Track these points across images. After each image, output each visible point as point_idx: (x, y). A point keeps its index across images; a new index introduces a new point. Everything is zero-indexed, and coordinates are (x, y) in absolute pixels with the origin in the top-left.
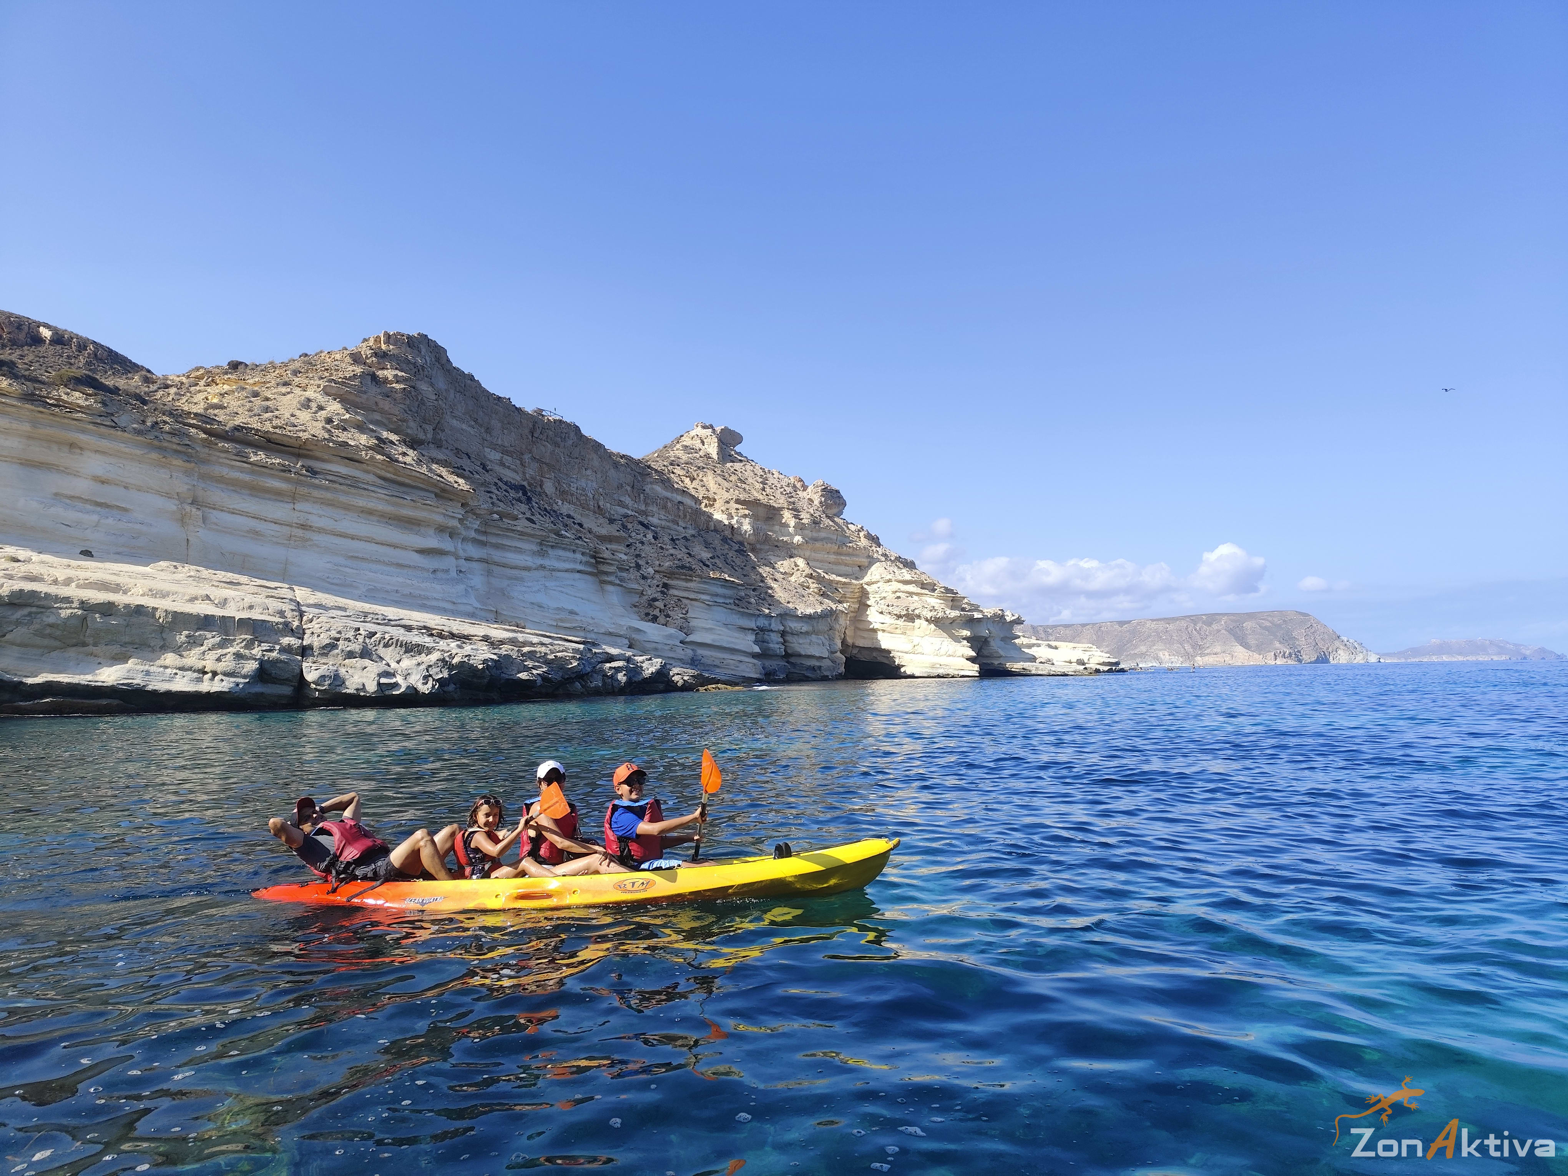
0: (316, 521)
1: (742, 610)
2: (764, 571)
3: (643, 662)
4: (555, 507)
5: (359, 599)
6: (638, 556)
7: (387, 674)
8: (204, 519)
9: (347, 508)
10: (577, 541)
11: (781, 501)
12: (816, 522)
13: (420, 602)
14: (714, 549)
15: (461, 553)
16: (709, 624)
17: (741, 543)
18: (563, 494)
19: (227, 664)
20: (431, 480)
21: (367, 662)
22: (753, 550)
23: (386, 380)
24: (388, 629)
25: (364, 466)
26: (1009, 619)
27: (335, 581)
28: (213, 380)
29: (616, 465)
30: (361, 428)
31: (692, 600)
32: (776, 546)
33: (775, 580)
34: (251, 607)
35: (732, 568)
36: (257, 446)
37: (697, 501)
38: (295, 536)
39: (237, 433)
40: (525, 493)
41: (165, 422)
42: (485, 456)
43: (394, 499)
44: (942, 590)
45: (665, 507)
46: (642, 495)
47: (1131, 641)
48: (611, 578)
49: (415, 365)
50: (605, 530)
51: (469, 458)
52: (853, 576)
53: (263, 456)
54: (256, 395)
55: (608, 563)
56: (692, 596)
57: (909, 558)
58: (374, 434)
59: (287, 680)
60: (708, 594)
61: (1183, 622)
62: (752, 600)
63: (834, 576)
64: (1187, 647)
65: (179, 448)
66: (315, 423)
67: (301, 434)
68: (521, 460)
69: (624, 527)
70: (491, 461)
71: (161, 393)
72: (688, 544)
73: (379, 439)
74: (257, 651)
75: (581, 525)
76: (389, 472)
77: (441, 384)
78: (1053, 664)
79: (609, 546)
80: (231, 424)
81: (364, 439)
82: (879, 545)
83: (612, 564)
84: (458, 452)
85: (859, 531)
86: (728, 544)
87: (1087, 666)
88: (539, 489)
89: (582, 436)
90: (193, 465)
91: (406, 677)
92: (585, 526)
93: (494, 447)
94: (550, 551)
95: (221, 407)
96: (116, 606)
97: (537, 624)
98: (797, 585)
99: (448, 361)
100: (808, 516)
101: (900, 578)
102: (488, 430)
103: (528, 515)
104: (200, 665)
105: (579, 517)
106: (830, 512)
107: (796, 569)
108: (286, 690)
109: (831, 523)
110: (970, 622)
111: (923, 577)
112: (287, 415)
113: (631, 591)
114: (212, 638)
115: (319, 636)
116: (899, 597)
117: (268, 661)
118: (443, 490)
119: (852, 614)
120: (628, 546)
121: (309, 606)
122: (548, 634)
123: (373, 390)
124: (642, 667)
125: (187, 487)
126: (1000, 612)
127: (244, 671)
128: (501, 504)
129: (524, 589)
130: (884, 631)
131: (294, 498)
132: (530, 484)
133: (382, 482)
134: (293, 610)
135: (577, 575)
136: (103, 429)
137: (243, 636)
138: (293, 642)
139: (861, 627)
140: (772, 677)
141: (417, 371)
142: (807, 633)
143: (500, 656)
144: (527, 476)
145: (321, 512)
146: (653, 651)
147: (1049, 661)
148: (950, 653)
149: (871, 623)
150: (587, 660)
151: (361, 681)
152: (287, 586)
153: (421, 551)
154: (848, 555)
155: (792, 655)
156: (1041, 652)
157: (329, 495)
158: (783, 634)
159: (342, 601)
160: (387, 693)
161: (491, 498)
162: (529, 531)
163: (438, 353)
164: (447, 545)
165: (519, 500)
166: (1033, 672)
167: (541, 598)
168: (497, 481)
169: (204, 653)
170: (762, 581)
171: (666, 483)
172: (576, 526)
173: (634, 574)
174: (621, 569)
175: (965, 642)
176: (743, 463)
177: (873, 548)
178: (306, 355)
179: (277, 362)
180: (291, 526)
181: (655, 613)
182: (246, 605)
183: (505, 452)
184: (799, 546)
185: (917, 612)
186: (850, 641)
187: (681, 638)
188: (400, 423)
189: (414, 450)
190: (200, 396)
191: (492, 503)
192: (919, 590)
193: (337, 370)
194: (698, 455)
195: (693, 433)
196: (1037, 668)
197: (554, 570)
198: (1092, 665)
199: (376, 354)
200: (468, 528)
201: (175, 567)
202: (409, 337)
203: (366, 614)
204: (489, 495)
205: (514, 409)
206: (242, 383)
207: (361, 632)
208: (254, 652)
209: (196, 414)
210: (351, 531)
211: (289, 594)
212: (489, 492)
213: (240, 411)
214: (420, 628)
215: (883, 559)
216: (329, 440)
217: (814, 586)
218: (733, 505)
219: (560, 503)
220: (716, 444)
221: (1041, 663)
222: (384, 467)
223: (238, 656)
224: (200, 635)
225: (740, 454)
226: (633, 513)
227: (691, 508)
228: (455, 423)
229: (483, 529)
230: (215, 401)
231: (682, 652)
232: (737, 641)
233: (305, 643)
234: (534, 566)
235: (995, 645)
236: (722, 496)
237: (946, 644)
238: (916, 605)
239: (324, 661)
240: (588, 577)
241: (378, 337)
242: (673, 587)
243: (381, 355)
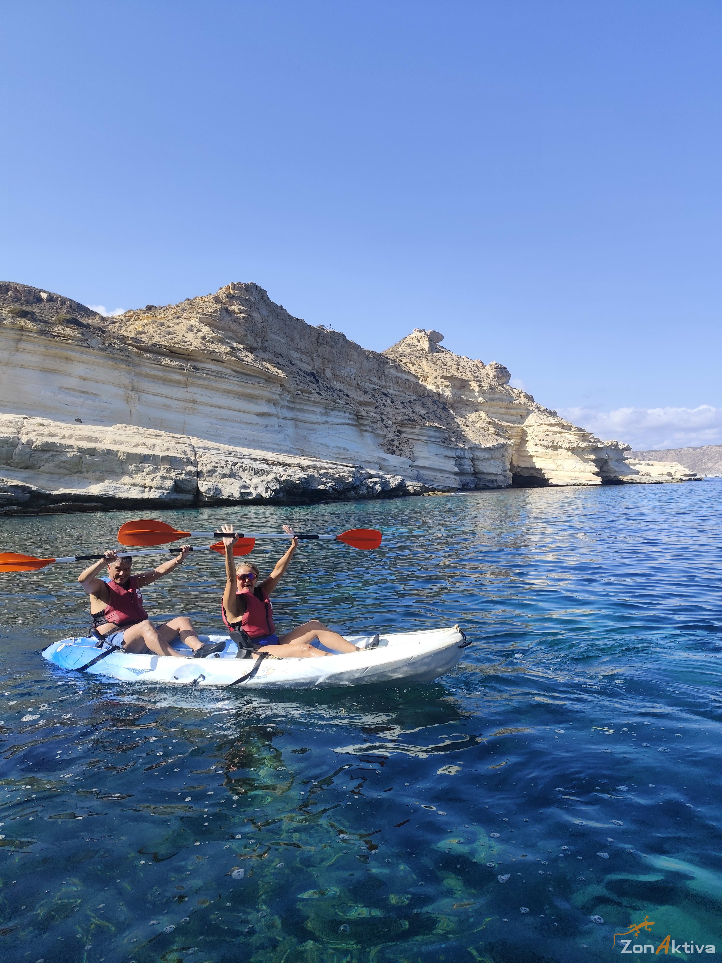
0: (200, 398)
1: (447, 445)
2: (459, 420)
3: (388, 479)
4: (333, 386)
5: (225, 443)
6: (382, 414)
7: (244, 487)
8: (139, 399)
9: (216, 390)
10: (346, 406)
11: (470, 376)
12: (492, 388)
13: (259, 445)
14: (428, 407)
15: (280, 415)
16: (426, 455)
17: (445, 404)
18: (337, 377)
19: (157, 482)
20: (263, 372)
21: (233, 480)
22: (452, 408)
23: (234, 312)
24: (244, 460)
25: (225, 364)
26: (621, 447)
27: (211, 433)
28: (138, 317)
29: (367, 358)
30: (222, 342)
31: (415, 440)
32: (467, 405)
33: (467, 426)
34: (168, 449)
35: (440, 419)
36: (165, 355)
37: (417, 378)
38: (188, 407)
39: (154, 348)
40: (315, 378)
41: (115, 343)
42: (291, 356)
43: (242, 384)
44: (576, 429)
45: (397, 383)
46: (383, 376)
48: (367, 428)
49: (250, 302)
50: (362, 398)
51: (283, 357)
52: (517, 422)
53: (169, 361)
54: (162, 325)
55: (365, 419)
56: (415, 437)
57: (554, 409)
58: (229, 345)
59: (189, 491)
60: (425, 436)
62: (453, 439)
63: (504, 422)
65: (123, 358)
66: (196, 340)
67: (189, 347)
68: (312, 357)
69: (373, 396)
70: (294, 358)
71: (111, 326)
72: (412, 405)
73: (232, 348)
74: (173, 475)
75: (348, 396)
76: (238, 367)
77: (265, 312)
78: (652, 476)
79: (365, 408)
80: (150, 343)
81: (223, 348)
82: (533, 402)
83: (367, 419)
84: (276, 354)
85: (520, 393)
86: (437, 404)
87: (674, 476)
88: (322, 375)
89: (347, 341)
90: (131, 367)
91: (256, 488)
92: (350, 396)
93: (296, 350)
94: (331, 412)
95: (144, 333)
96: (97, 450)
97: (325, 457)
98: (481, 429)
99: (268, 298)
100: (487, 385)
101: (548, 422)
102: (292, 340)
103: (318, 391)
104: (142, 483)
105: (346, 391)
106: (501, 381)
107: (480, 418)
108: (190, 497)
109: (502, 389)
110: (595, 450)
111: (563, 421)
112: (181, 336)
113: (378, 435)
114: (149, 468)
115: (206, 465)
116: (547, 435)
117: (179, 480)
118: (270, 377)
119: (516, 447)
120: (376, 408)
121: (199, 448)
122: (332, 462)
123: (227, 318)
124: (389, 482)
125: (128, 380)
126: (615, 443)
127: (166, 486)
128: (302, 384)
129: (317, 435)
130: (537, 457)
131: (187, 385)
132: (317, 372)
133: (235, 374)
134: (191, 451)
135: (347, 427)
136: (83, 349)
137: (165, 466)
138: (192, 469)
139: (522, 454)
140: (466, 487)
141: (251, 305)
142: (488, 459)
143: (308, 476)
144: (316, 367)
145: (202, 393)
146: (393, 472)
147: (648, 474)
148: (581, 470)
149: (528, 452)
150: (355, 478)
151: (231, 491)
152: (186, 437)
153: (258, 414)
154: (514, 408)
155: (478, 473)
156: (644, 468)
157: (206, 383)
158: (473, 460)
159: (217, 445)
160: (245, 498)
161: (296, 381)
162: (318, 400)
163: (262, 293)
164: (272, 410)
165: (312, 382)
166: (638, 481)
167: (326, 441)
168: (299, 371)
169: (144, 476)
170: (458, 427)
171: (398, 367)
172: (345, 397)
173: (380, 425)
174: (373, 422)
175: (591, 463)
176: (445, 353)
177: (529, 404)
178: (188, 300)
179: (173, 305)
180: (186, 402)
181: (393, 448)
182: (166, 448)
183: (302, 353)
184: (481, 404)
185: (560, 444)
186: (515, 463)
187: (410, 464)
188: (243, 338)
189: (252, 353)
190: (132, 327)
191: (297, 384)
192: (561, 430)
193: (205, 307)
194: (416, 349)
195: (413, 336)
196: (640, 479)
197: (333, 424)
198: (678, 476)
199: (228, 297)
200: (284, 399)
201: (126, 427)
202: (246, 285)
203: (231, 452)
204: (295, 379)
205: (306, 326)
206: (154, 318)
207: (229, 462)
208: (171, 475)
209: (131, 338)
210: (219, 404)
211: (188, 442)
212: (294, 377)
213: (154, 335)
214: (261, 460)
215: (536, 410)
216: (205, 350)
217: (491, 429)
218: (439, 380)
219: (335, 382)
220: (428, 342)
221: (644, 475)
222: (235, 365)
223: (163, 478)
224: (142, 466)
225: (443, 347)
226: (378, 387)
227: (413, 382)
228: (273, 336)
229: (292, 400)
230: (140, 329)
231: (411, 472)
232: (444, 465)
233: (198, 470)
234: (322, 422)
235: (612, 465)
236: (432, 374)
237: (580, 465)
238: (559, 439)
239: (210, 480)
240: (353, 428)
241: (228, 286)
242: (404, 432)
243: (231, 297)
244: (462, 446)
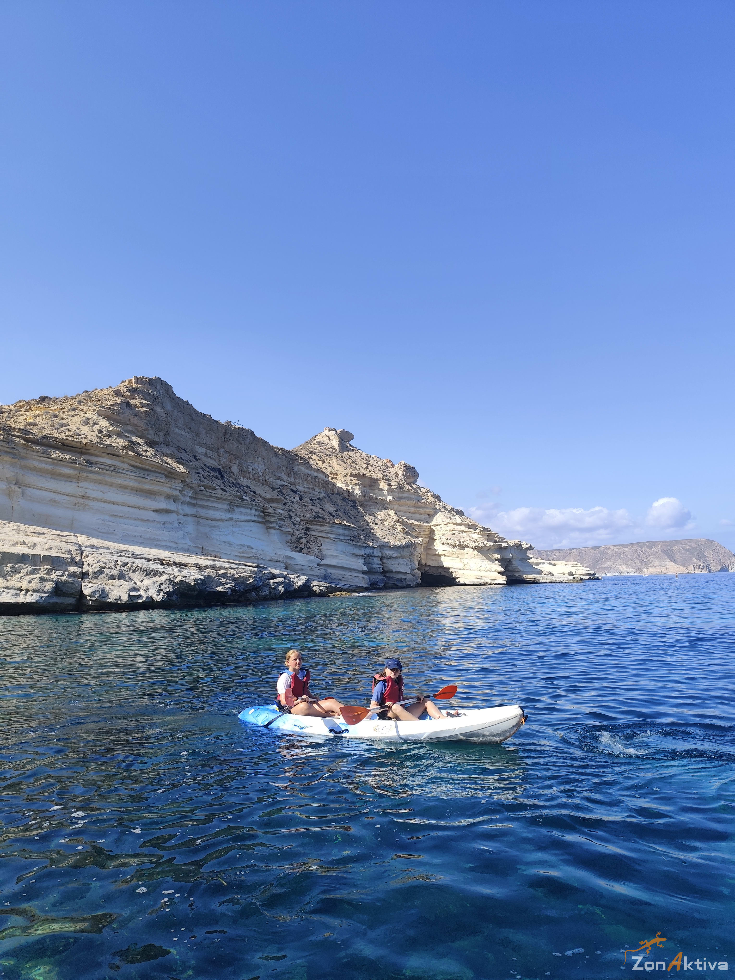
0: (92, 494)
1: (355, 543)
2: (369, 518)
3: (294, 578)
4: (239, 481)
5: (117, 541)
6: (290, 511)
7: (135, 589)
8: (23, 494)
9: (111, 485)
10: (252, 502)
11: (379, 475)
12: (400, 487)
13: (155, 543)
14: (338, 505)
15: (181, 511)
16: (335, 553)
17: (354, 501)
18: (244, 473)
19: (35, 585)
20: (162, 466)
21: (122, 582)
22: (362, 506)
23: (135, 406)
24: (136, 560)
25: (122, 459)
26: (524, 547)
27: (103, 531)
28: (30, 408)
29: (276, 454)
30: (120, 435)
31: (324, 537)
32: (376, 503)
33: (376, 524)
34: (51, 548)
35: (349, 517)
36: (56, 448)
37: (327, 475)
38: (78, 503)
39: (44, 440)
40: (220, 473)
42: (196, 451)
43: (140, 479)
44: (481, 529)
45: (306, 480)
46: (292, 473)
47: (600, 559)
48: (274, 525)
49: (153, 396)
50: (270, 495)
51: (186, 452)
52: (425, 521)
53: (60, 454)
54: (56, 416)
55: (271, 516)
56: (324, 535)
57: (459, 508)
58: (128, 439)
59: (72, 594)
60: (334, 534)
61: (634, 547)
62: (362, 538)
63: (413, 521)
64: (637, 562)
65: (8, 450)
66: (92, 433)
67: (83, 440)
68: (218, 452)
69: (282, 493)
70: (199, 454)
72: (321, 502)
73: (131, 442)
74: (54, 576)
75: (255, 492)
76: (137, 462)
77: (169, 407)
78: (553, 575)
79: (272, 505)
80: (40, 435)
81: (121, 442)
82: (440, 501)
83: (274, 516)
84: (179, 449)
85: (428, 492)
86: (346, 502)
87: (575, 576)
88: (228, 470)
89: (255, 437)
90: (17, 460)
91: (146, 591)
92: (257, 492)
93: (201, 445)
94: (236, 509)
95: (35, 424)
97: (228, 555)
98: (390, 527)
99: (173, 393)
100: (396, 484)
101: (454, 522)
102: (198, 435)
103: (222, 487)
104: (18, 585)
105: (254, 487)
106: (409, 481)
107: (389, 517)
108: (72, 601)
109: (410, 488)
110: (500, 549)
111: (469, 521)
112: (75, 428)
113: (285, 533)
114: (26, 568)
115: (92, 566)
116: (454, 534)
117: (61, 582)
118: (170, 473)
119: (425, 545)
120: (284, 504)
121: (86, 547)
122: (235, 562)
123: (128, 412)
124: (293, 582)
125: (12, 474)
126: (518, 543)
127: (46, 589)
128: (205, 480)
129: (219, 533)
130: (445, 555)
131: (78, 479)
132: (223, 468)
133: (132, 468)
134: (76, 550)
135: (252, 524)
137: (45, 567)
138: (76, 570)
139: (430, 552)
140: (375, 586)
141: (154, 399)
142: (396, 558)
143: (205, 576)
144: (222, 462)
145: (95, 488)
146: (300, 571)
147: (551, 574)
148: (487, 569)
149: (436, 551)
150: (259, 578)
151: (118, 594)
152: (73, 534)
153: (156, 511)
154: (421, 507)
155: (387, 572)
156: (545, 567)
157: (99, 477)
158: (381, 558)
159: (107, 543)
160: (135, 601)
161: (199, 476)
162: (222, 496)
163: (167, 388)
164: (172, 506)
165: (217, 478)
166: (541, 581)
167: (230, 539)
168: (203, 466)
169: (21, 578)
170: (368, 525)
171: (307, 465)
172: (252, 493)
173: (287, 522)
174: (280, 519)
175: (497, 562)
176: (355, 452)
177: (437, 503)
178: (87, 392)
179: (69, 396)
180: (76, 497)
181: (301, 546)
182: (48, 547)
183: (208, 448)
184: (390, 502)
185: (466, 543)
186: (424, 562)
187: (318, 562)
188: (144, 432)
189: (152, 448)
190: (22, 418)
191: (200, 480)
192: (467, 529)
193: (106, 400)
194: (326, 447)
195: (323, 434)
196: (543, 578)
197: (238, 521)
198: (578, 576)
199: (129, 390)
200: (185, 496)
201: (5, 524)
202: (149, 379)
203: (122, 551)
204: (198, 475)
205: (213, 421)
206: (47, 410)
207: (119, 563)
208: (52, 577)
209: (19, 429)
210: (113, 499)
211: (74, 540)
212: (198, 473)
213: (46, 426)
214: (155, 559)
215: (443, 510)
216: (100, 443)
217: (400, 527)
218: (349, 478)
219: (242, 478)
220: (338, 440)
221: (545, 574)
222: (134, 459)
223: (43, 579)
224: (19, 567)
225: (352, 446)
226: (287, 484)
227: (323, 480)
228: (177, 430)
229: (194, 496)
230: (31, 420)
231: (319, 571)
232: (353, 563)
233: (84, 571)
234: (226, 518)
235: (516, 564)
236: (342, 472)
237: (485, 564)
238: (465, 539)
239: (96, 581)
240: (259, 525)
241: (131, 380)
242: (312, 530)
243: (132, 391)
244: (371, 544)
